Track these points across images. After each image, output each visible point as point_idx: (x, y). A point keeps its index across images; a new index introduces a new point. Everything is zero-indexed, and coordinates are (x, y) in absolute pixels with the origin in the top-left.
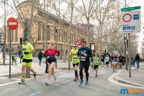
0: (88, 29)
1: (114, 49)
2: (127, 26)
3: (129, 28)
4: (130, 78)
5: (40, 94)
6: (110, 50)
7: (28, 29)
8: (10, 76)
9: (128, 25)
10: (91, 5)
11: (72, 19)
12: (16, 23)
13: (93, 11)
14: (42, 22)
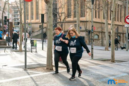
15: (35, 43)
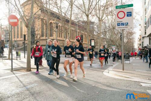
0: (87, 25)
1: (113, 45)
2: (121, 23)
3: (123, 24)
4: (123, 71)
5: (37, 86)
6: (109, 46)
8: (12, 70)
10: (91, 3)
11: (71, 16)
12: (17, 20)
13: (92, 9)
14: (44, 19)
15: (19, 54)
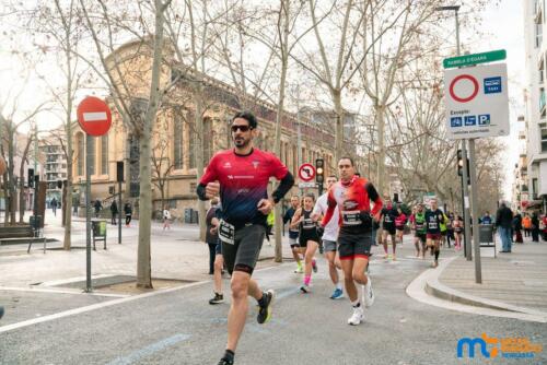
0: (335, 125)
1: (425, 191)
2: (463, 116)
3: (471, 120)
4: (478, 285)
5: (187, 340)
6: (413, 194)
7: (141, 132)
9: (467, 112)
10: (347, 49)
11: (282, 97)
12: (105, 114)
13: (351, 68)
14: (186, 109)
15: (102, 228)
